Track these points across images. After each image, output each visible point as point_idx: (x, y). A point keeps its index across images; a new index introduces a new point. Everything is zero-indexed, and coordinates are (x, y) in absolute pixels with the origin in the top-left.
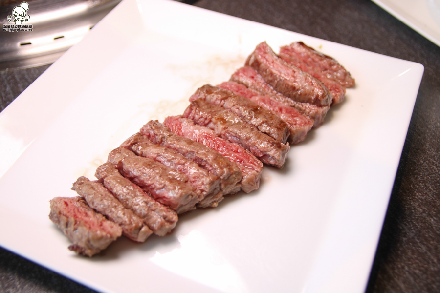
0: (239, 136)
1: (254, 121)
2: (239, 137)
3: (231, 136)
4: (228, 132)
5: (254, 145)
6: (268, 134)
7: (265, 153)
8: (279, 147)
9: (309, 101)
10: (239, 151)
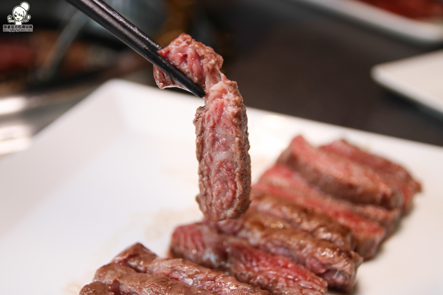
0: (289, 245)
1: (306, 225)
2: (288, 247)
3: (276, 246)
4: (270, 241)
5: (312, 256)
6: (330, 241)
7: (329, 267)
8: (349, 257)
9: (373, 202)
10: (290, 266)
